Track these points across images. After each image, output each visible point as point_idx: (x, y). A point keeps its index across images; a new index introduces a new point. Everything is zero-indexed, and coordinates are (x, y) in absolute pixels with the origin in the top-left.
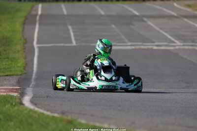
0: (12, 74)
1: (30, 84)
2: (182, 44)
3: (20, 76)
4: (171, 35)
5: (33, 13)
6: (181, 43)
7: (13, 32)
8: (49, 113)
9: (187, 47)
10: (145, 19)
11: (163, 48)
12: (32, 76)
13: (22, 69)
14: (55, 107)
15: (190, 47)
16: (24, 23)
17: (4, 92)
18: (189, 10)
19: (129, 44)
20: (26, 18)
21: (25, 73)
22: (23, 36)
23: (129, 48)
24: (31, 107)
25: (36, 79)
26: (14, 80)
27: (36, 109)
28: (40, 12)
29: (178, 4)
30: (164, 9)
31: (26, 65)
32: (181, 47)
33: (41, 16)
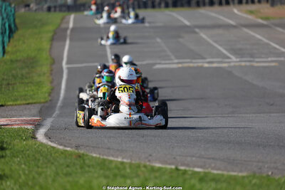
0: (34, 101)
1: (53, 113)
2: (238, 60)
3: (42, 104)
4: (226, 49)
5: (63, 26)
6: (236, 58)
7: (39, 50)
8: (61, 147)
9: (243, 64)
10: (197, 30)
11: (215, 65)
12: (57, 103)
13: (47, 95)
14: (70, 140)
15: (248, 64)
16: (52, 39)
17: (18, 124)
18: (250, 17)
19: (176, 61)
20: (55, 33)
21: (50, 101)
22: (50, 55)
23: (175, 66)
24: (44, 141)
25: (62, 107)
26: (35, 109)
27: (50, 143)
28: (71, 25)
29: (238, 11)
30: (222, 18)
31: (52, 90)
32: (237, 64)
33: (73, 30)
